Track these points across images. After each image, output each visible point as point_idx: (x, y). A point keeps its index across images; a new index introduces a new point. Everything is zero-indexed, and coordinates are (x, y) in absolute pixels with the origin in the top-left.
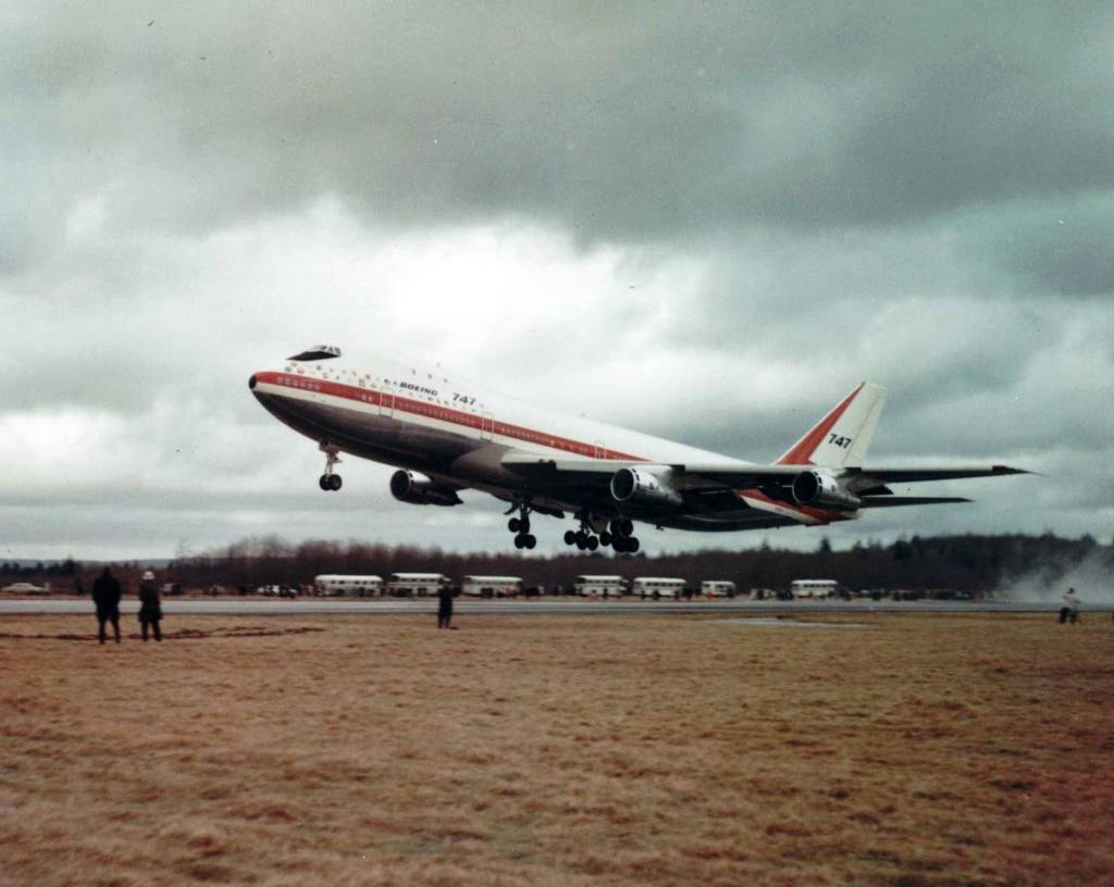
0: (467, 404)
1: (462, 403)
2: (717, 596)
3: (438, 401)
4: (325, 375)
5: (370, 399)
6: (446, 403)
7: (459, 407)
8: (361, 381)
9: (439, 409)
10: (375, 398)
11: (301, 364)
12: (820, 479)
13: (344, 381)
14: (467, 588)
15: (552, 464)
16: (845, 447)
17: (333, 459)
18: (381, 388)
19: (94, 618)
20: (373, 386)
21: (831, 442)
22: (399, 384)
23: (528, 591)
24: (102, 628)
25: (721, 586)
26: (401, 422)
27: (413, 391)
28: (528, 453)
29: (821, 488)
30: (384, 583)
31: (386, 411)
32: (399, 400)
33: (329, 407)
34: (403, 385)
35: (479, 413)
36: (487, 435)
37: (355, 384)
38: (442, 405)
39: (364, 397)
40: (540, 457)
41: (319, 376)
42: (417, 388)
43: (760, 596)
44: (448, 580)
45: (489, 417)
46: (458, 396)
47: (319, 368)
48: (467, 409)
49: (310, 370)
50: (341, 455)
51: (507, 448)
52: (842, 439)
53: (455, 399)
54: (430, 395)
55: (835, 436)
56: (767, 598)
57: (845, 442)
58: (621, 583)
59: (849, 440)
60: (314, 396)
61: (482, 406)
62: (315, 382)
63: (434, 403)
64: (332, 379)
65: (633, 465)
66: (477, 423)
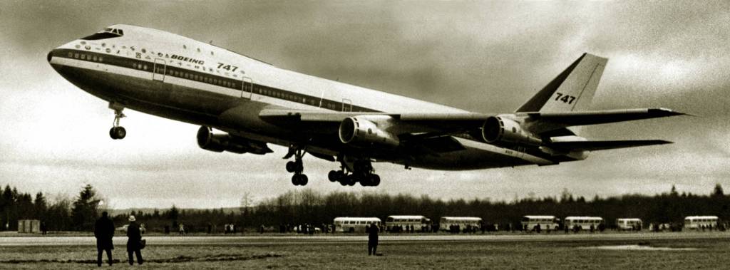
0: (230, 71)
1: (225, 70)
2: (629, 230)
3: (204, 69)
4: (108, 50)
5: (145, 67)
6: (211, 70)
7: (222, 73)
8: (138, 54)
9: (205, 75)
10: (150, 67)
11: (89, 43)
12: (502, 123)
13: (123, 54)
14: (443, 226)
15: (298, 116)
16: (570, 103)
17: (119, 115)
18: (153, 59)
19: (96, 249)
20: (148, 58)
21: (557, 99)
22: (170, 56)
23: (486, 228)
24: (100, 256)
25: (632, 222)
26: (171, 85)
27: (182, 61)
28: (281, 108)
29: (503, 129)
30: (383, 222)
31: (159, 77)
32: (169, 68)
33: (111, 74)
34: (174, 57)
35: (239, 78)
36: (246, 95)
37: (133, 56)
38: (207, 71)
39: (140, 66)
40: (289, 111)
41: (103, 51)
42: (186, 59)
43: (656, 229)
44: (429, 220)
45: (249, 81)
46: (222, 64)
47: (103, 45)
48: (230, 75)
49: (96, 46)
50: (126, 111)
51: (265, 105)
52: (567, 97)
53: (219, 67)
54: (197, 64)
55: (561, 95)
56: (661, 231)
57: (569, 99)
58: (554, 221)
59: (574, 98)
60: (98, 66)
61: (243, 72)
62: (99, 55)
63: (200, 70)
64: (113, 53)
65: (355, 115)
66: (238, 85)
